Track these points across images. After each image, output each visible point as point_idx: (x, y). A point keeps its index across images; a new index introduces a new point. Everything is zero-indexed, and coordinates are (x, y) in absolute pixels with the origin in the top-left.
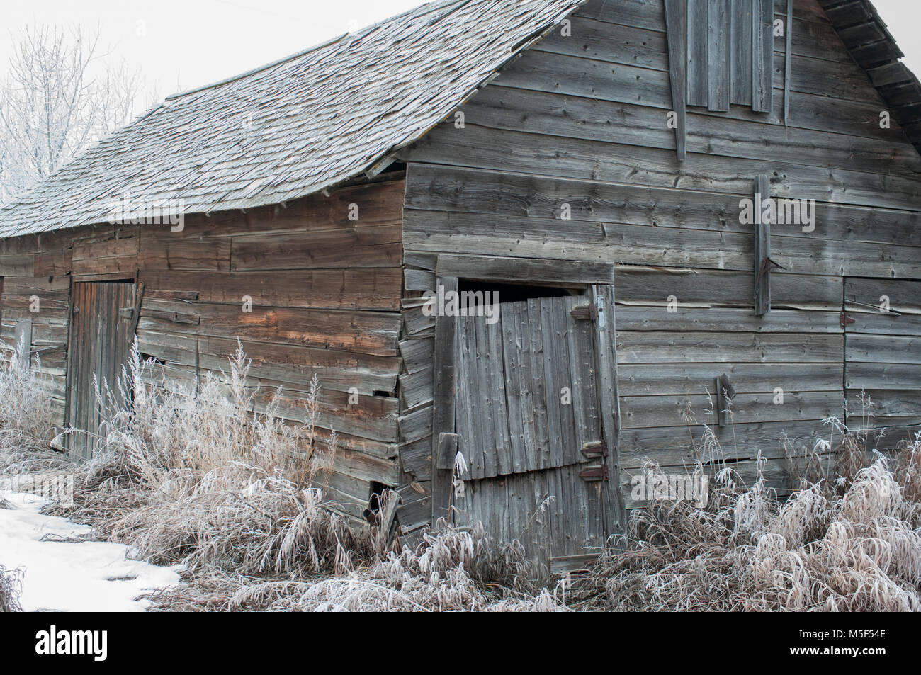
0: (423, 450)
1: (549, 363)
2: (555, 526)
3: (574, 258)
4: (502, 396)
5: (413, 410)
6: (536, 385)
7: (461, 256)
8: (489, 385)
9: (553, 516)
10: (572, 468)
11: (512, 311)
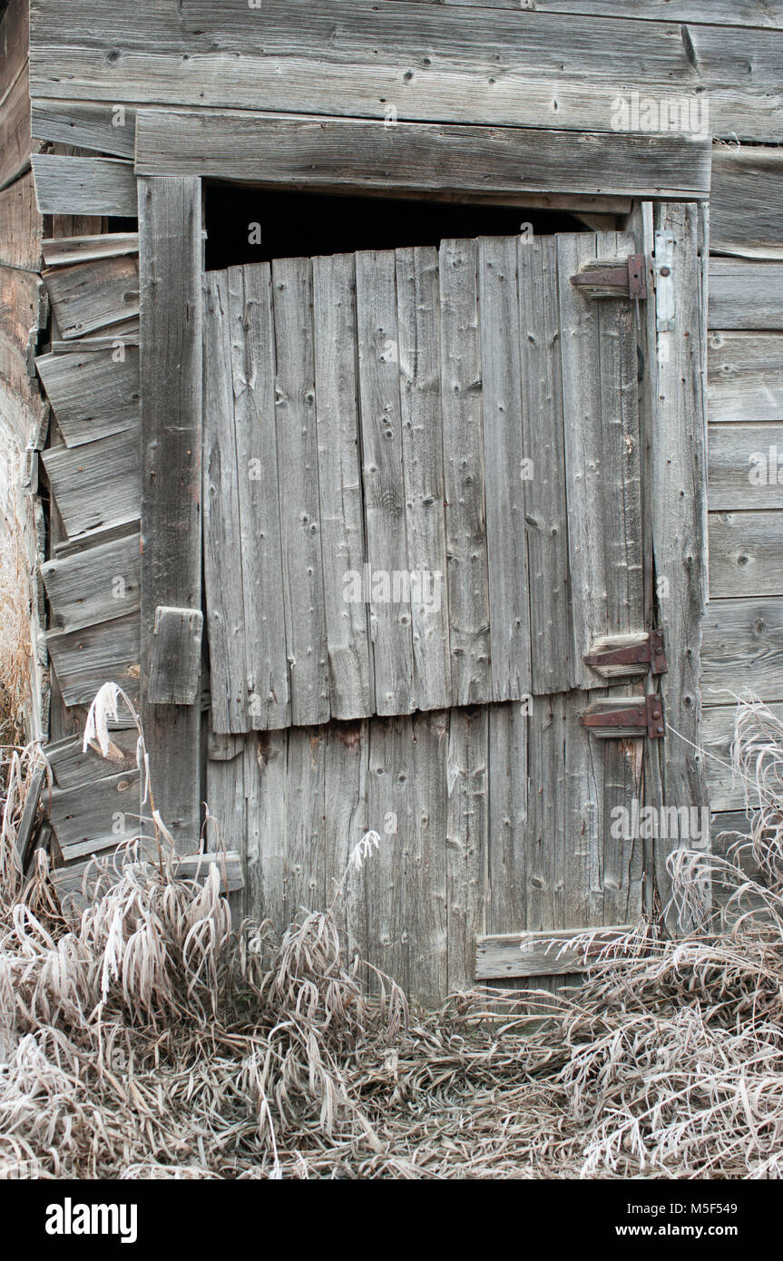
0: (117, 648)
1: (501, 419)
2: (500, 852)
3: (589, 125)
4: (352, 507)
5: (83, 545)
6: (458, 480)
7: (215, 114)
8: (311, 478)
9: (498, 826)
10: (560, 701)
11: (389, 274)
